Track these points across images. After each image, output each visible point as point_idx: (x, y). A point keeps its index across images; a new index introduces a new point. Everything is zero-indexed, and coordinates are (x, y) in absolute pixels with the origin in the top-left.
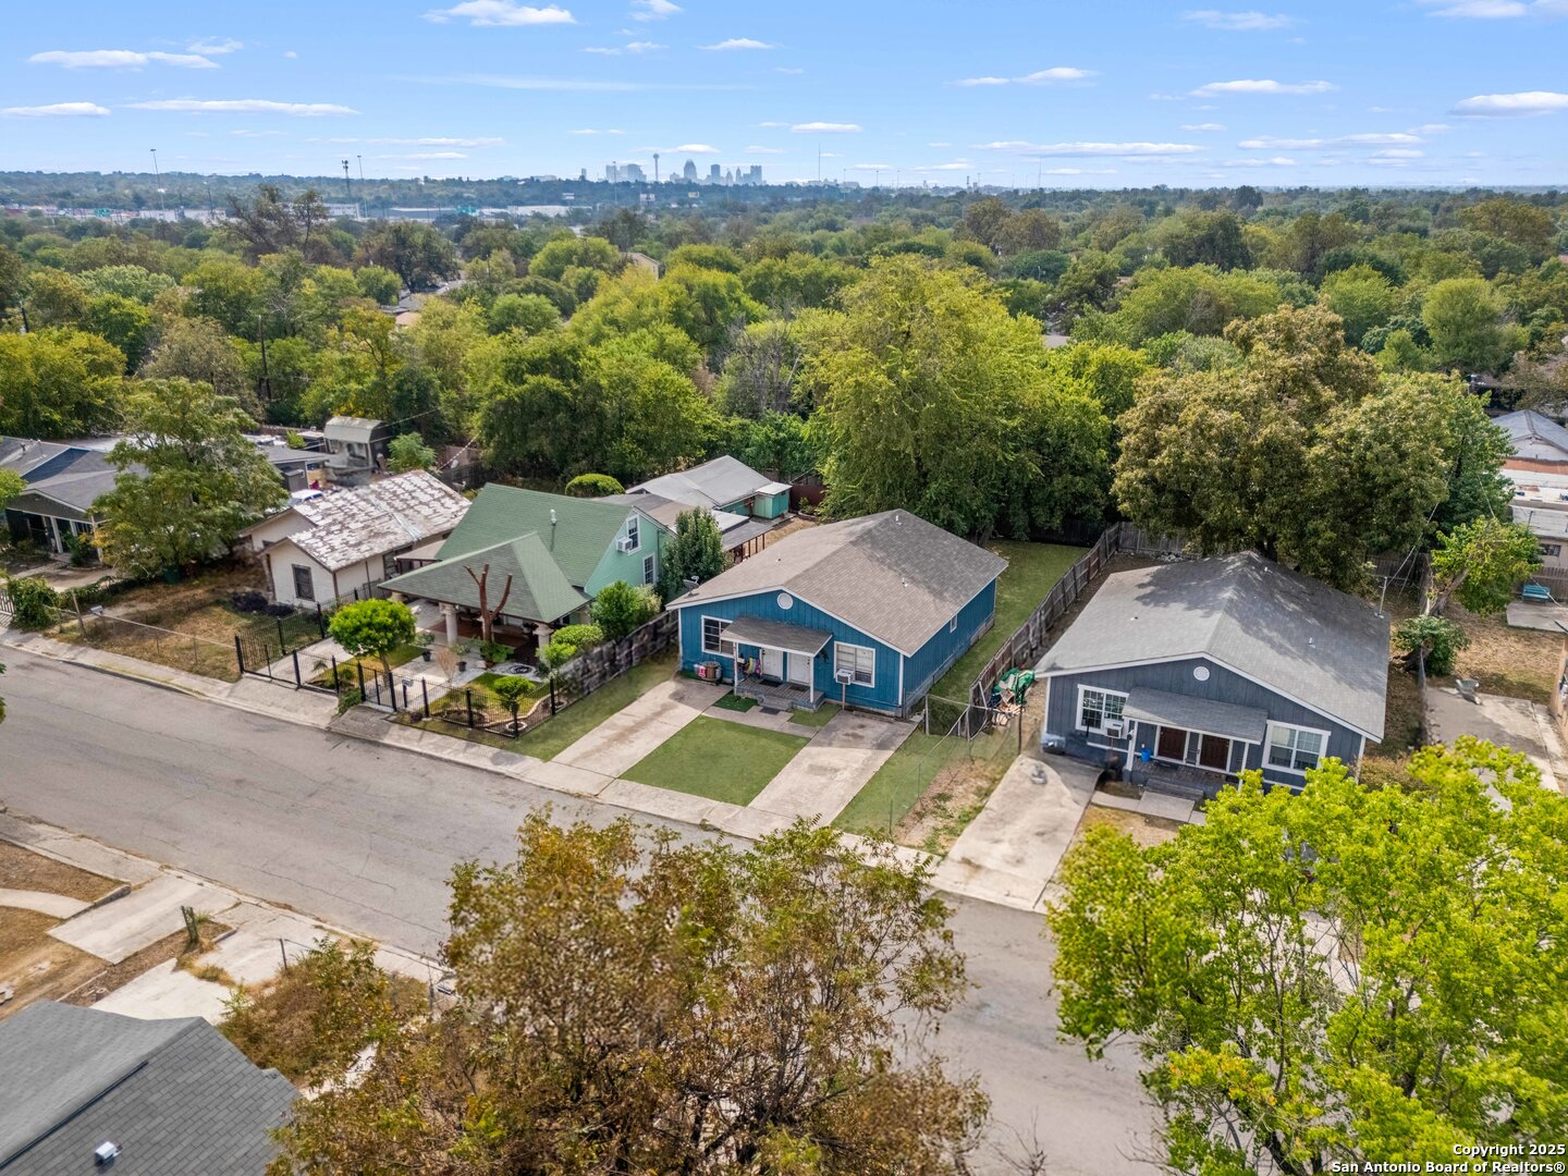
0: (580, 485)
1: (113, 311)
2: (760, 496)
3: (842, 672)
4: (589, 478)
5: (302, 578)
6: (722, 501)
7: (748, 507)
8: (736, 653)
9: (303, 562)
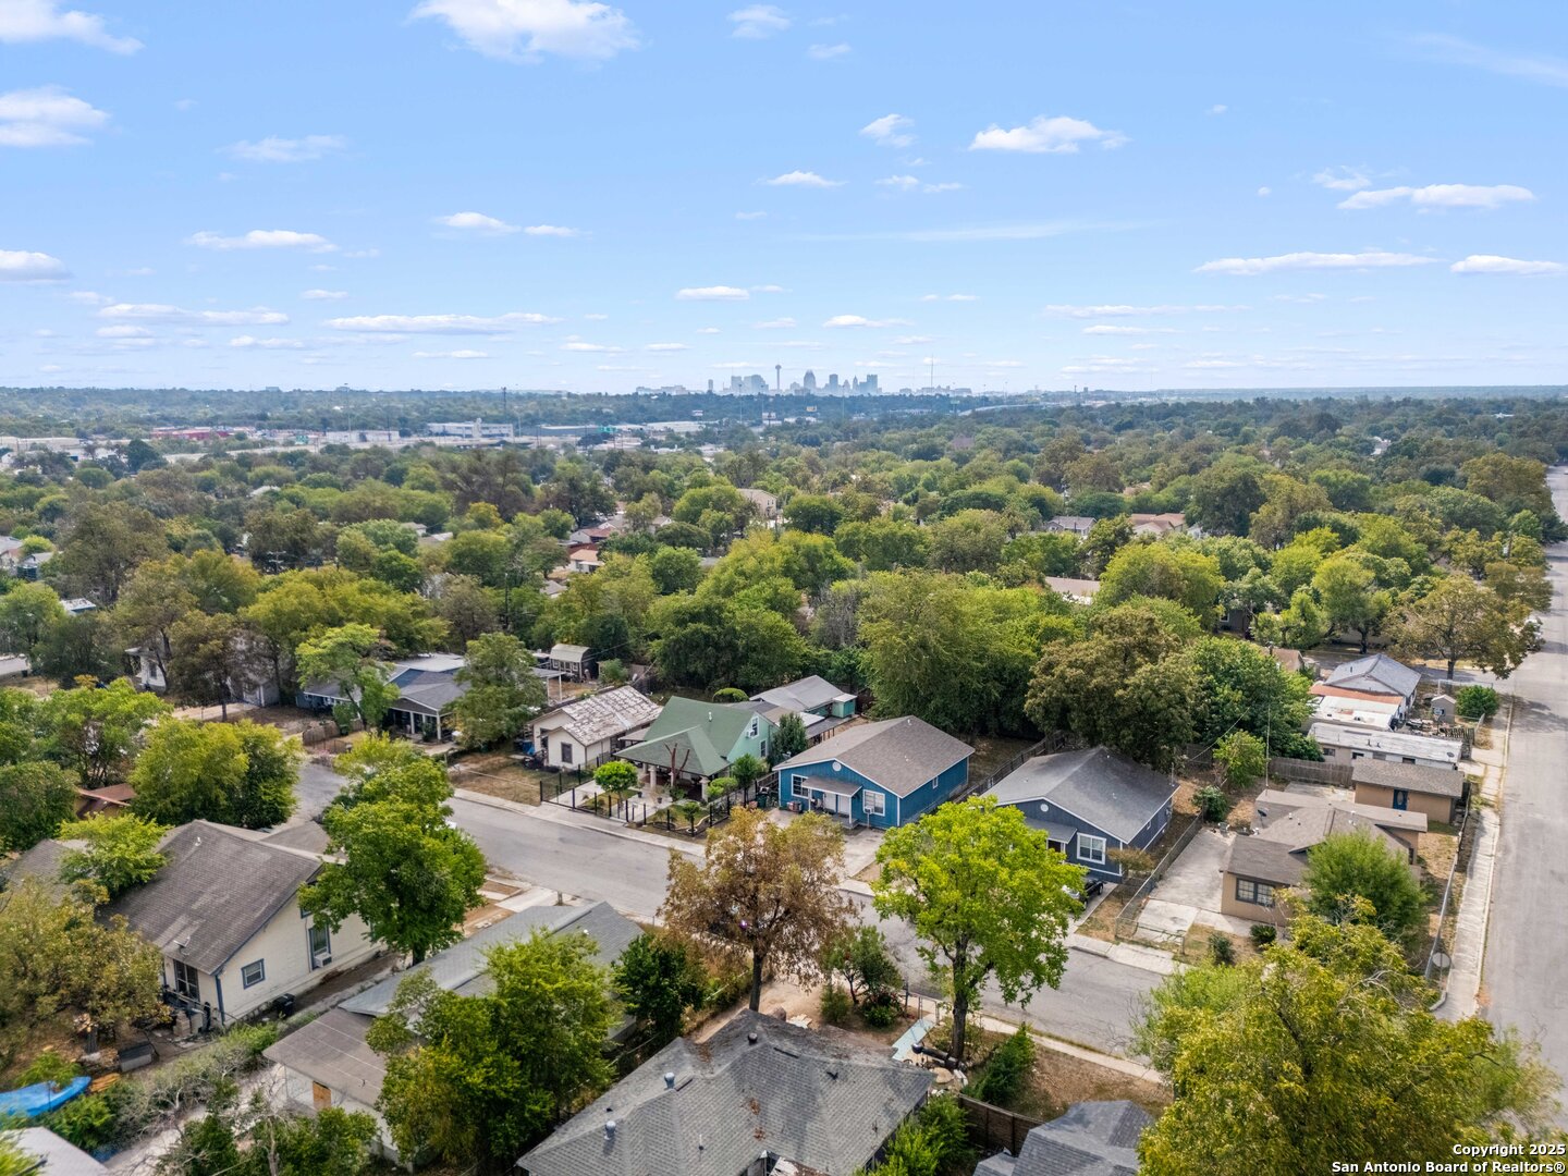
0: (722, 695)
1: (394, 563)
2: (836, 703)
3: (868, 807)
4: (727, 690)
5: (566, 751)
6: (810, 706)
7: (828, 711)
8: (810, 795)
9: (568, 740)
